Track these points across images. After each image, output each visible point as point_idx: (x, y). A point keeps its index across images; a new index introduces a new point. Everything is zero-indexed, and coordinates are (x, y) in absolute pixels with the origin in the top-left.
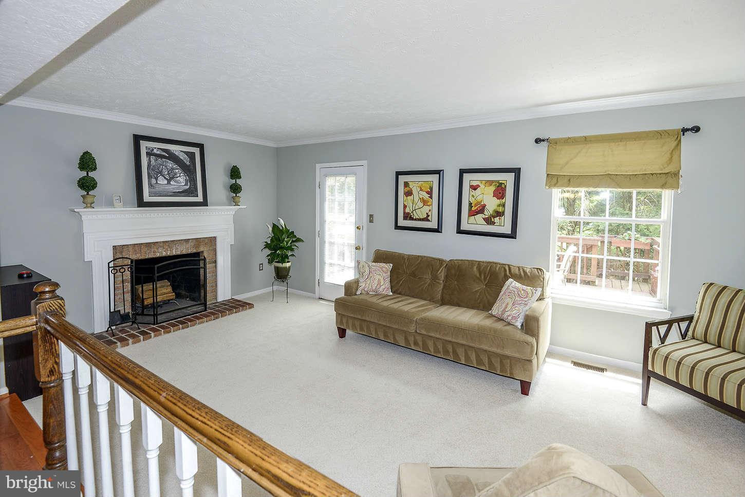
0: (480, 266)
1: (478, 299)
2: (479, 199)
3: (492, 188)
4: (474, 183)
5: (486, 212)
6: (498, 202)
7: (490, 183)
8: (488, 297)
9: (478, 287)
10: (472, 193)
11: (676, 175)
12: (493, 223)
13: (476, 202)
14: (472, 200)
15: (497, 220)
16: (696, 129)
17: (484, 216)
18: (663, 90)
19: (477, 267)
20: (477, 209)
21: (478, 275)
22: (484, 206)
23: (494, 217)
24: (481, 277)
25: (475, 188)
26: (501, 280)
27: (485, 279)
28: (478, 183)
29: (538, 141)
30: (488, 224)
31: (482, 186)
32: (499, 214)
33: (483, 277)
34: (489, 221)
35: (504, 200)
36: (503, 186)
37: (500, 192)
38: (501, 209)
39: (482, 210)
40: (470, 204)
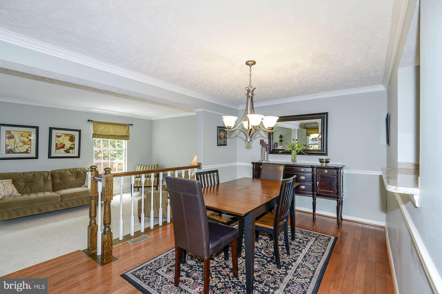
0: (70, 170)
1: (75, 183)
2: (62, 141)
3: (68, 137)
4: (59, 135)
5: (65, 148)
6: (72, 143)
7: (67, 135)
8: (79, 181)
9: (73, 179)
10: (57, 139)
11: (128, 136)
12: (69, 152)
13: (60, 143)
14: (58, 142)
15: (71, 151)
16: (132, 125)
17: (64, 150)
18: (124, 113)
19: (69, 171)
20: (61, 146)
21: (71, 174)
22: (64, 145)
23: (70, 150)
24: (72, 174)
25: (59, 137)
26: (82, 173)
27: (75, 175)
28: (61, 135)
29: (89, 121)
30: (67, 153)
31: (63, 136)
32: (72, 148)
33: (74, 175)
34: (67, 151)
35: (74, 143)
36: (74, 136)
37: (72, 139)
38: (73, 146)
39: (63, 146)
40: (57, 144)
